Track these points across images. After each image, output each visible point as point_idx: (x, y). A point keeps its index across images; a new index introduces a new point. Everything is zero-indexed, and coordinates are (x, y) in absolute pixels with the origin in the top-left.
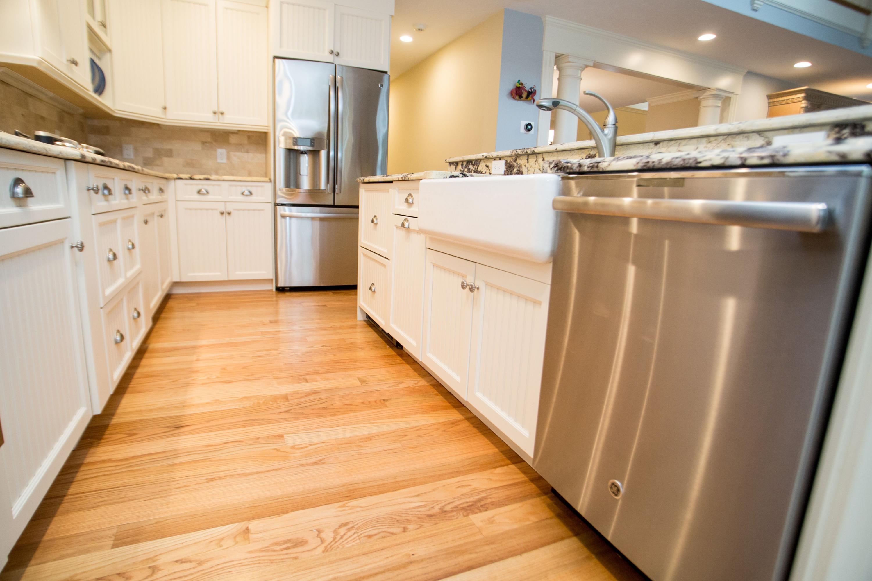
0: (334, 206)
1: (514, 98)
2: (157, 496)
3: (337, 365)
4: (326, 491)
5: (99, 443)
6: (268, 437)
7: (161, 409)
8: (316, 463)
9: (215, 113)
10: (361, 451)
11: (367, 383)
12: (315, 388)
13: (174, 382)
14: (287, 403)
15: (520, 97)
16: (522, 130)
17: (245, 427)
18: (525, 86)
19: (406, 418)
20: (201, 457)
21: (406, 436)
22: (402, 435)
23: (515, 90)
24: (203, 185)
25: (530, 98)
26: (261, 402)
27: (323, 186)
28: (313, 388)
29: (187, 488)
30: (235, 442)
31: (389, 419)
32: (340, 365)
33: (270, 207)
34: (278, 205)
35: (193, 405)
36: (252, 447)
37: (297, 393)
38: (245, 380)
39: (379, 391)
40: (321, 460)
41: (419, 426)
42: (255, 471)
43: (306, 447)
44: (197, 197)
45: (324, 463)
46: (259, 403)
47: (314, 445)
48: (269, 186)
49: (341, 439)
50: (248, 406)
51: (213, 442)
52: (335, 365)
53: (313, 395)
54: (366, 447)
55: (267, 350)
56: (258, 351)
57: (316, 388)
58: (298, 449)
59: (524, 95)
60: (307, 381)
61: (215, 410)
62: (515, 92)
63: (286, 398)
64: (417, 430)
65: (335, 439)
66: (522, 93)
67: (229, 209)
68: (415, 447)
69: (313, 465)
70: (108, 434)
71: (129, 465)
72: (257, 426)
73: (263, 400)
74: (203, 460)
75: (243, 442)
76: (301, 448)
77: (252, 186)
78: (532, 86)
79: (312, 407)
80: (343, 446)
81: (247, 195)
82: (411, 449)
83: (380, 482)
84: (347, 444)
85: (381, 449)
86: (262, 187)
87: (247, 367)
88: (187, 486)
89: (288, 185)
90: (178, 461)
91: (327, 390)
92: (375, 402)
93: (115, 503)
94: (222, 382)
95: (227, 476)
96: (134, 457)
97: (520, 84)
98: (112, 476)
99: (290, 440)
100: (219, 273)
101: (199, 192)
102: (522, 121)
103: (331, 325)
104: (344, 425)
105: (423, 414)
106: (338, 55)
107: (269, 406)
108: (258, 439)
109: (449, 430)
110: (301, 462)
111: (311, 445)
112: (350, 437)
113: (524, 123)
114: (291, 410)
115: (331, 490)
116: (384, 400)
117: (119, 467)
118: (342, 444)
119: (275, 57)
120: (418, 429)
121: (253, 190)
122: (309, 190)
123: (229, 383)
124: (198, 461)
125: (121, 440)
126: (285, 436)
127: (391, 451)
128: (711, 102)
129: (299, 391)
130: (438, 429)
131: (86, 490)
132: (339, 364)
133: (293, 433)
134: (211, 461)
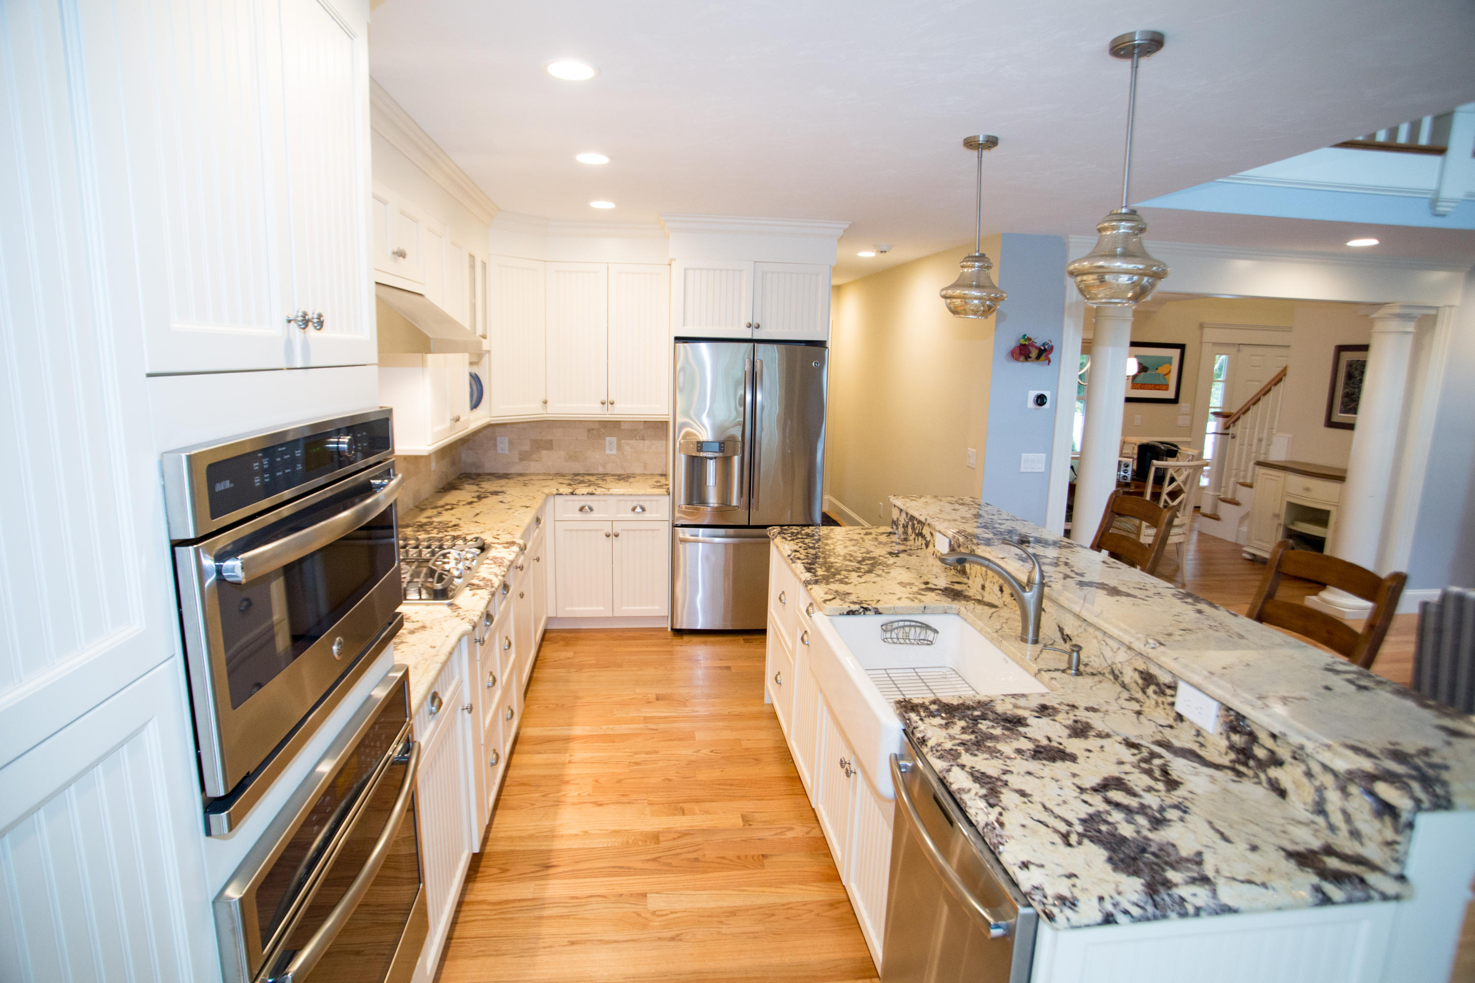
0: (749, 527)
1: (1017, 360)
2: (525, 954)
3: (723, 789)
4: (677, 977)
5: (476, 877)
6: (631, 895)
7: (532, 837)
8: (672, 939)
9: (603, 403)
10: (720, 930)
11: (750, 825)
12: (689, 827)
13: (544, 796)
14: (657, 846)
15: (1027, 357)
16: (1031, 404)
17: (611, 876)
18: (1035, 341)
19: (781, 887)
20: (564, 911)
21: (773, 915)
22: (767, 913)
23: (1018, 349)
24: (586, 501)
25: (1043, 357)
26: (631, 841)
27: (735, 502)
28: (689, 825)
29: (550, 949)
30: (599, 896)
31: (762, 886)
32: (727, 789)
33: (666, 528)
34: (677, 526)
35: (562, 836)
36: (615, 905)
37: (668, 831)
38: (617, 803)
39: (762, 839)
40: (678, 935)
41: (792, 903)
42: (613, 938)
43: (667, 915)
44: (579, 515)
45: (680, 940)
46: (628, 843)
47: (675, 913)
48: (666, 501)
49: (704, 908)
50: (616, 845)
51: (578, 893)
52: (720, 789)
53: (687, 837)
54: (727, 924)
55: (647, 753)
56: (636, 753)
57: (692, 826)
58: (658, 916)
59: (1034, 354)
60: (683, 812)
61: (581, 847)
62: (1018, 351)
63: (655, 837)
64: (788, 909)
65: (698, 908)
66: (1030, 352)
67: (616, 530)
68: (779, 934)
69: (669, 940)
70: (484, 867)
71: (502, 911)
72: (623, 876)
73: (633, 838)
74: (568, 917)
75: (606, 897)
76: (662, 916)
77: (645, 501)
78: (1046, 340)
79: (683, 857)
80: (704, 919)
81: (638, 513)
82: (774, 936)
83: (731, 976)
84: (708, 916)
85: (742, 930)
86: (657, 501)
87: (621, 780)
88: (551, 947)
89: (689, 501)
90: (546, 913)
91: (704, 830)
92: (753, 857)
93: (490, 955)
94: (592, 803)
95: (588, 940)
96: (507, 902)
97: (1026, 340)
98: (488, 922)
99: (655, 902)
100: (602, 608)
101: (581, 509)
102: (1030, 392)
103: (731, 710)
104: (711, 888)
105: (802, 885)
106: (758, 327)
107: (638, 848)
108: (621, 895)
109: (824, 914)
110: (658, 935)
111: (672, 913)
112: (714, 908)
113: (1033, 394)
114: (660, 857)
115: (681, 977)
116: (763, 856)
117: (494, 912)
118: (703, 917)
119: (678, 339)
120: (788, 907)
121: (646, 505)
122: (717, 508)
123: (600, 805)
124: (562, 917)
125: (494, 877)
126: (648, 895)
127: (752, 935)
128: (1394, 325)
129: (672, 828)
130: (811, 911)
131: (469, 936)
132: (725, 787)
133: (657, 893)
134: (575, 918)
